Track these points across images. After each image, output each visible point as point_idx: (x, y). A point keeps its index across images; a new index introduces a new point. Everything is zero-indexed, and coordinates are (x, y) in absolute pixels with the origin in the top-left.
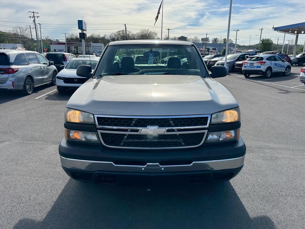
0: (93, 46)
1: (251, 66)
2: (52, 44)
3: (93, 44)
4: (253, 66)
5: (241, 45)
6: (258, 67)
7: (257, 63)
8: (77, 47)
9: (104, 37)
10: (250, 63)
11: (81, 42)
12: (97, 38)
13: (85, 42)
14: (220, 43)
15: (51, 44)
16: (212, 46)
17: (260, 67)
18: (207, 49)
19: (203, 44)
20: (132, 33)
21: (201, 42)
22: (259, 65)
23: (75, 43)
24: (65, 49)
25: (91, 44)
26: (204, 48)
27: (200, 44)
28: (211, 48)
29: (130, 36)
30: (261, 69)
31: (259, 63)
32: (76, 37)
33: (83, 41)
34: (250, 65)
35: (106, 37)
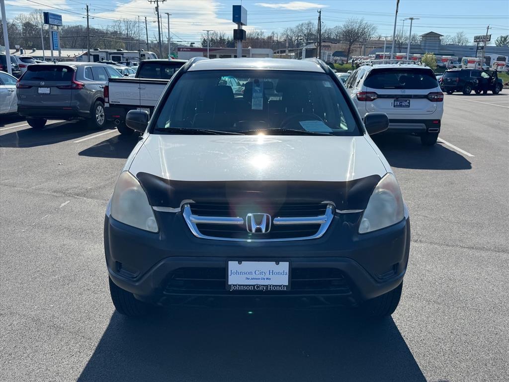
0: (252, 54)
2: (181, 50)
12: (258, 38)
16: (496, 53)
19: (478, 49)
23: (221, 48)
25: (249, 50)
26: (479, 57)
27: (471, 48)
28: (494, 57)
33: (240, 45)
35: (276, 35)
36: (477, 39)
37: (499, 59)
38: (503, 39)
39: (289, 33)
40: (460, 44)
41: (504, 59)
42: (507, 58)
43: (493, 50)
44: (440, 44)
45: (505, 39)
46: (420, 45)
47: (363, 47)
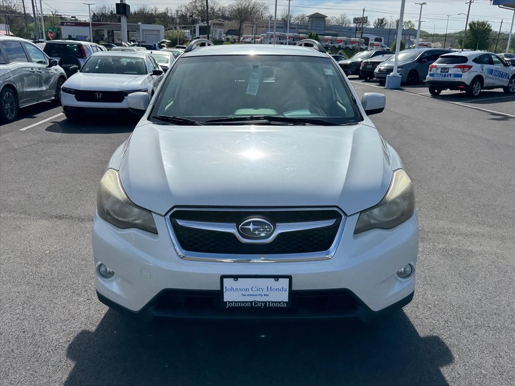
0: (143, 30)
1: (444, 74)
2: (65, 24)
3: (143, 26)
4: (447, 74)
5: (430, 33)
6: (456, 76)
7: (454, 67)
8: (113, 31)
9: (165, 13)
10: (442, 69)
11: (121, 22)
12: (152, 14)
13: (127, 23)
14: (389, 28)
15: (62, 24)
16: (374, 34)
17: (460, 76)
18: (363, 40)
19: (356, 30)
20: (219, 6)
21: (353, 25)
22: (459, 71)
23: (109, 23)
24: (89, 36)
25: (139, 25)
26: (358, 37)
27: (350, 29)
28: (372, 38)
29: (215, 10)
30: (462, 81)
31: (460, 67)
32: (112, 11)
33: (124, 20)
34: (441, 72)
35: (169, 12)
36: (356, 20)
37: (376, 40)
38: (380, 21)
39: (183, 10)
40: (344, 25)
41: (380, 40)
42: (383, 38)
43: (371, 31)
44: (325, 24)
45: (382, 21)
46: (307, 26)
47: (255, 26)
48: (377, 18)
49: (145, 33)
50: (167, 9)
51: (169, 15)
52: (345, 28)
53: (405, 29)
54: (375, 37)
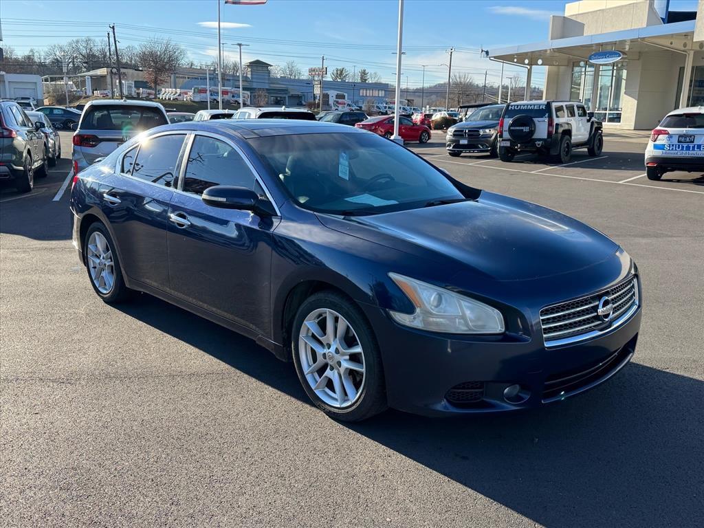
0: (9, 82)
3: (8, 77)
14: (351, 81)
16: (334, 89)
21: (306, 77)
25: (3, 76)
28: (332, 94)
35: (36, 55)
36: (312, 71)
37: (338, 97)
38: (339, 72)
39: (58, 53)
40: (292, 77)
41: (343, 97)
42: (345, 94)
43: (330, 85)
44: (269, 76)
45: (341, 71)
47: (172, 76)
48: (335, 68)
49: (13, 86)
50: (32, 51)
51: (37, 60)
52: (294, 80)
53: (370, 82)
54: (336, 92)
